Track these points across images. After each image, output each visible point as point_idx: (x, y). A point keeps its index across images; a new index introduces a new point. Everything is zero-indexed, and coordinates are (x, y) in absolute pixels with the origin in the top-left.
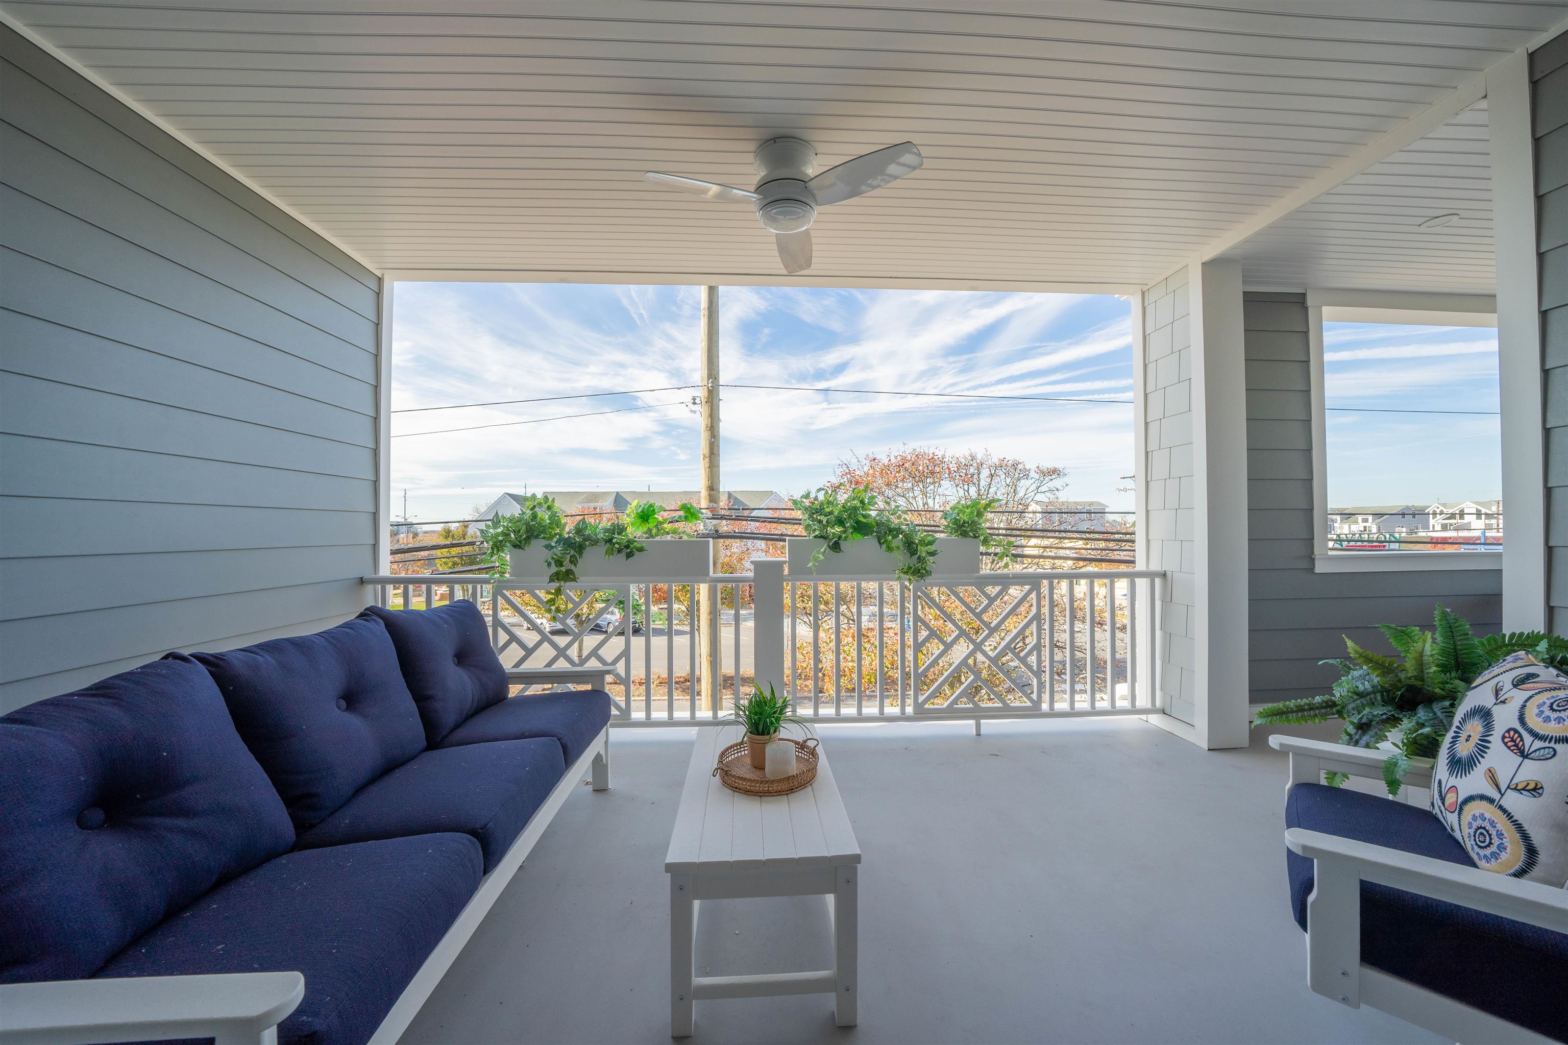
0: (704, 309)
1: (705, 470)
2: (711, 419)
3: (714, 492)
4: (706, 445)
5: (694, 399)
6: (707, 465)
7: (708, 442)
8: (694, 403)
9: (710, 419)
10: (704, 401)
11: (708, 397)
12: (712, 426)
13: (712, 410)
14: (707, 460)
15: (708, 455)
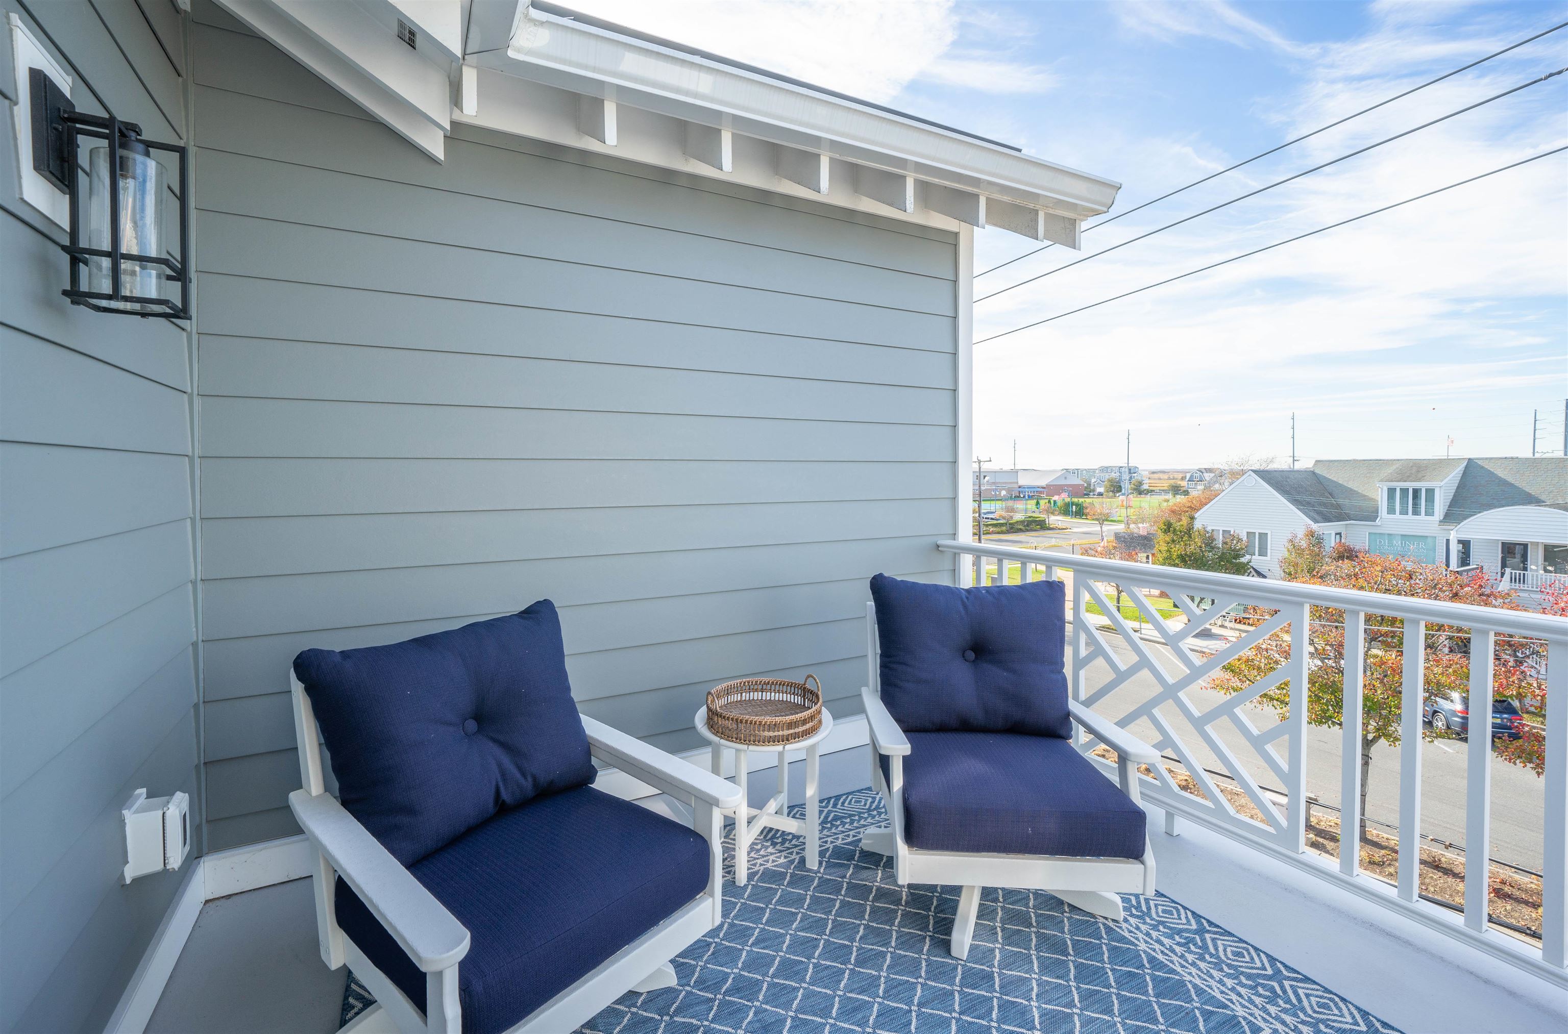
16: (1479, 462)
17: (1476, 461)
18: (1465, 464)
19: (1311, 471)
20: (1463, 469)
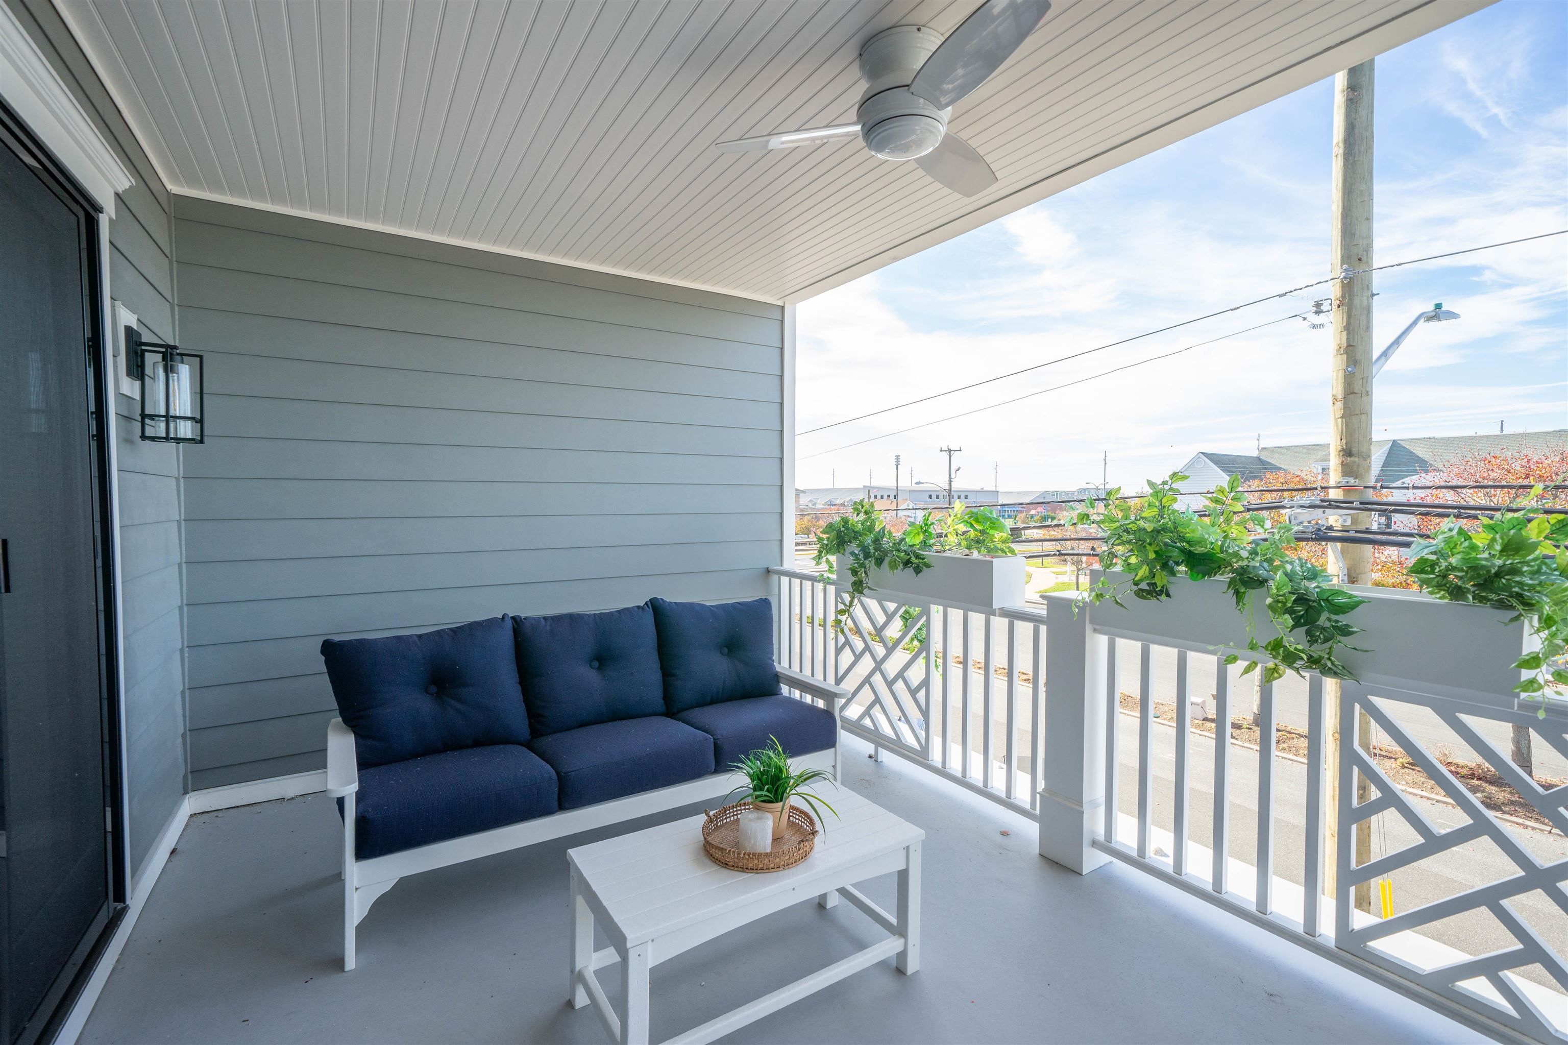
0: (1338, 144)
1: (1336, 420)
2: (1348, 334)
3: (1355, 459)
4: (1337, 379)
5: (1318, 305)
6: (1339, 414)
7: (1341, 374)
8: (1318, 312)
9: (1345, 333)
10: (1335, 303)
11: (1343, 296)
12: (1349, 346)
13: (1349, 317)
14: (1340, 405)
15: (1340, 396)
16: (1402, 443)
17: (1399, 442)
18: (1390, 445)
19: (1257, 457)
20: (1388, 450)
